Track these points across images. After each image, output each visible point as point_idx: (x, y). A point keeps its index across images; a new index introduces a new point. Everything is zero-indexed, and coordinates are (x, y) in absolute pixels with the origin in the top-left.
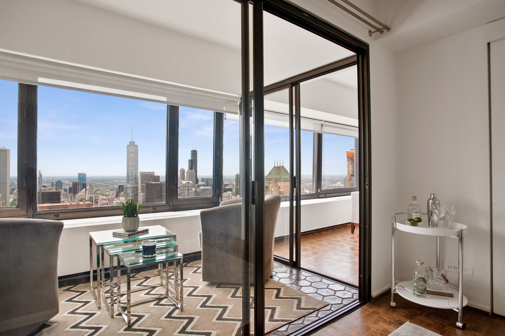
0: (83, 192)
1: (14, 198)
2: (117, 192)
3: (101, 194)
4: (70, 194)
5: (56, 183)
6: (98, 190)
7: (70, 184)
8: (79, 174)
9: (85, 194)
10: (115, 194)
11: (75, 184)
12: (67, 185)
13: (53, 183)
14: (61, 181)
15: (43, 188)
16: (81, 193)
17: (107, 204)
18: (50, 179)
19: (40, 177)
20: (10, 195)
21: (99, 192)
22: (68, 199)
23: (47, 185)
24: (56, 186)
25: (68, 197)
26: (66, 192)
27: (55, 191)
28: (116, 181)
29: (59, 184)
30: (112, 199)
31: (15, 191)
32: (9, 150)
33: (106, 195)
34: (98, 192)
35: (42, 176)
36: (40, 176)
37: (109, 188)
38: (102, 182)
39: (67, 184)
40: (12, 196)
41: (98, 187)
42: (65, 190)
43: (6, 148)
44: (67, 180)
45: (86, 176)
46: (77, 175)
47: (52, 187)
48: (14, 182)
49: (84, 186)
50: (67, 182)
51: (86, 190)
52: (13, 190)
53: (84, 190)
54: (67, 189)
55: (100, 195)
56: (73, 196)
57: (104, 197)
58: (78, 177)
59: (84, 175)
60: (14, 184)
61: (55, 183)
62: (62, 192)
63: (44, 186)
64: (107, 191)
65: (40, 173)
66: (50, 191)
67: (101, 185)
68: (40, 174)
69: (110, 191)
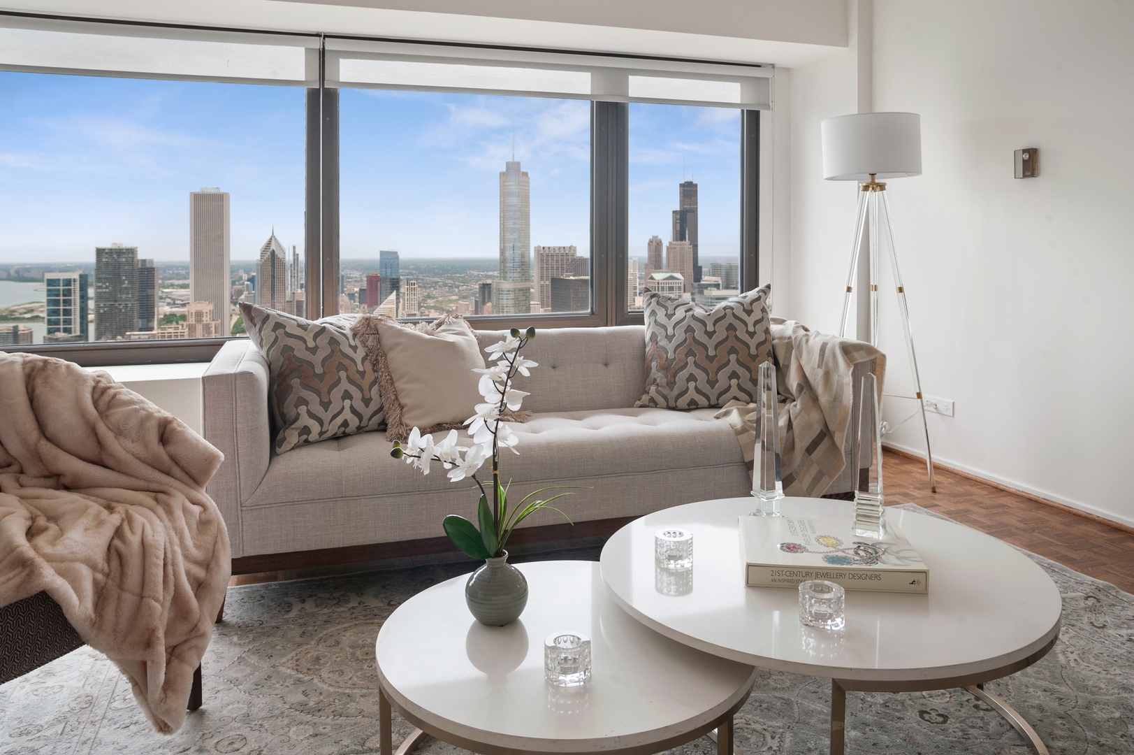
0: (391, 302)
2: (476, 302)
3: (435, 308)
4: (362, 307)
6: (429, 297)
7: (362, 281)
8: (382, 253)
9: (395, 306)
10: (472, 308)
11: (373, 281)
12: (356, 284)
14: (342, 273)
15: (300, 290)
19: (294, 263)
20: (233, 307)
21: (430, 302)
26: (352, 301)
28: (475, 273)
31: (242, 297)
32: (227, 195)
33: (449, 312)
34: (429, 301)
35: (299, 258)
36: (294, 259)
37: (456, 290)
38: (440, 275)
39: (355, 281)
41: (430, 287)
42: (351, 296)
43: (222, 191)
44: (356, 270)
45: (397, 258)
46: (377, 257)
48: (240, 274)
49: (395, 285)
50: (356, 274)
51: (398, 295)
52: (238, 292)
53: (394, 296)
54: (356, 292)
55: (433, 311)
58: (381, 262)
59: (394, 255)
60: (241, 278)
62: (345, 299)
63: (305, 286)
64: (452, 301)
65: (294, 252)
67: (436, 283)
69: (459, 300)
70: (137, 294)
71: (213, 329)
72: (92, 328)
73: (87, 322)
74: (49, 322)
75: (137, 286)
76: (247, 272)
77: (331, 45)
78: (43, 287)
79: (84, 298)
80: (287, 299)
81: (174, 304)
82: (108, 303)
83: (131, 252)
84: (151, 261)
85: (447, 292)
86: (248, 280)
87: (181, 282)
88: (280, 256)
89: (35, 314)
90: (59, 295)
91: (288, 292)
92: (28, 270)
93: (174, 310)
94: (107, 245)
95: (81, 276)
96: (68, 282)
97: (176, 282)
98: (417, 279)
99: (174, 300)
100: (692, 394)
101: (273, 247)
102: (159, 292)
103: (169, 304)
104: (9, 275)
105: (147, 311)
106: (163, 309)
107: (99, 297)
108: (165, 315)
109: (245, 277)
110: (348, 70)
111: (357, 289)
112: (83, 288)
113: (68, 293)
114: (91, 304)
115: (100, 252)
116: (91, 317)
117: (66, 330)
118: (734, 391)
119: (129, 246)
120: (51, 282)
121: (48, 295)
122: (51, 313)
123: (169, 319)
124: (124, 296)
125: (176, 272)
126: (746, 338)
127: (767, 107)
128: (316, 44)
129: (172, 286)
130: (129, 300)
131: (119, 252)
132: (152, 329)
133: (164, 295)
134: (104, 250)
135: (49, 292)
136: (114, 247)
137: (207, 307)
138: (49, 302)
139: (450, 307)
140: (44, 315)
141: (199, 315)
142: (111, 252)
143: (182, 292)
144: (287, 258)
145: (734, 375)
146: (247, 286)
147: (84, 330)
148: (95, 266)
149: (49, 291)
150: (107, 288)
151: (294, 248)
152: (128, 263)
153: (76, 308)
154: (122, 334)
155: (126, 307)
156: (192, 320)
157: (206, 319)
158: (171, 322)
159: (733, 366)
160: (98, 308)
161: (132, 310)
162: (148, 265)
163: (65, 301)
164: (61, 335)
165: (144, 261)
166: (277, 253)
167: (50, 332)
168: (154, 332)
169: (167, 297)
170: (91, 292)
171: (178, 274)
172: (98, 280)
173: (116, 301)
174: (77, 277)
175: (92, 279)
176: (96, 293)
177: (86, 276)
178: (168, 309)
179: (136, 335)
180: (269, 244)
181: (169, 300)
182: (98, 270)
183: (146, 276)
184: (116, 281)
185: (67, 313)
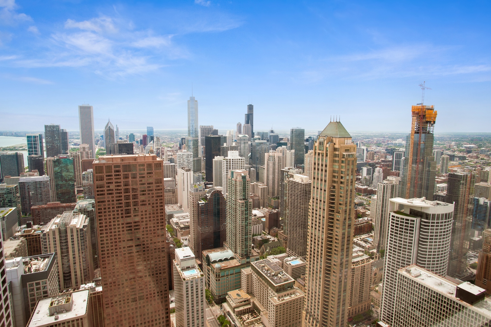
1: (99, 148)
2: (180, 144)
4: (141, 146)
5: (130, 135)
6: (164, 142)
7: (141, 137)
8: (148, 128)
9: (153, 145)
10: (179, 146)
11: (145, 137)
12: (139, 137)
13: (127, 136)
14: (134, 134)
15: (119, 140)
16: (150, 145)
17: (172, 156)
18: (125, 132)
19: (117, 131)
21: (165, 144)
22: (139, 150)
23: (123, 137)
24: (130, 138)
25: (139, 148)
26: (138, 144)
27: (129, 143)
28: (179, 134)
29: (132, 137)
30: (176, 151)
31: (99, 142)
32: (92, 107)
33: (170, 147)
35: (119, 129)
37: (173, 140)
38: (168, 135)
40: (97, 146)
41: (164, 139)
42: (137, 142)
43: (90, 105)
44: (138, 133)
45: (153, 129)
47: (127, 139)
49: (152, 138)
50: (138, 135)
51: (153, 142)
52: (98, 141)
53: (152, 142)
55: (166, 147)
56: (143, 148)
57: (169, 149)
58: (147, 130)
62: (135, 143)
63: (121, 139)
64: (171, 144)
66: (125, 143)
67: (166, 138)
68: (117, 128)
69: (174, 143)
70: (61, 141)
71: (89, 153)
72: (45, 153)
73: (43, 151)
74: (29, 151)
75: (61, 138)
76: (100, 133)
78: (26, 138)
79: (41, 143)
80: (115, 143)
82: (51, 145)
83: (58, 127)
84: (65, 130)
85: (170, 141)
86: (101, 136)
87: (76, 137)
88: (112, 128)
89: (24, 148)
90: (32, 142)
91: (115, 140)
92: (20, 133)
93: (75, 146)
94: (49, 124)
95: (39, 135)
96: (35, 137)
97: (75, 137)
98: (160, 137)
101: (109, 125)
102: (69, 141)
103: (73, 145)
104: (12, 134)
105: (65, 147)
106: (71, 146)
107: (47, 142)
109: (100, 135)
111: (139, 140)
112: (41, 139)
113: (35, 141)
114: (44, 145)
115: (46, 127)
116: (45, 149)
117: (35, 154)
119: (57, 125)
120: (28, 137)
121: (28, 142)
122: (29, 148)
123: (73, 149)
124: (56, 142)
129: (73, 138)
130: (58, 143)
131: (54, 127)
132: (67, 153)
134: (48, 126)
135: (28, 141)
136: (51, 125)
137: (87, 146)
138: (28, 144)
140: (27, 148)
141: (84, 148)
142: (50, 127)
143: (77, 140)
144: (114, 130)
146: (101, 138)
147: (42, 154)
148: (44, 132)
150: (50, 139)
151: (117, 125)
152: (56, 130)
153: (38, 146)
154: (57, 155)
155: (57, 146)
156: (82, 150)
157: (87, 150)
158: (74, 151)
160: (47, 146)
161: (60, 147)
163: (34, 144)
164: (33, 155)
165: (63, 130)
167: (29, 154)
168: (68, 155)
169: (72, 142)
170: (44, 141)
171: (75, 134)
172: (46, 136)
173: (53, 144)
174: (38, 135)
175: (44, 136)
176: (46, 141)
177: (42, 135)
178: (72, 146)
179: (62, 156)
180: (108, 124)
181: (73, 143)
182: (46, 133)
183: (64, 135)
184: (53, 137)
185: (35, 148)
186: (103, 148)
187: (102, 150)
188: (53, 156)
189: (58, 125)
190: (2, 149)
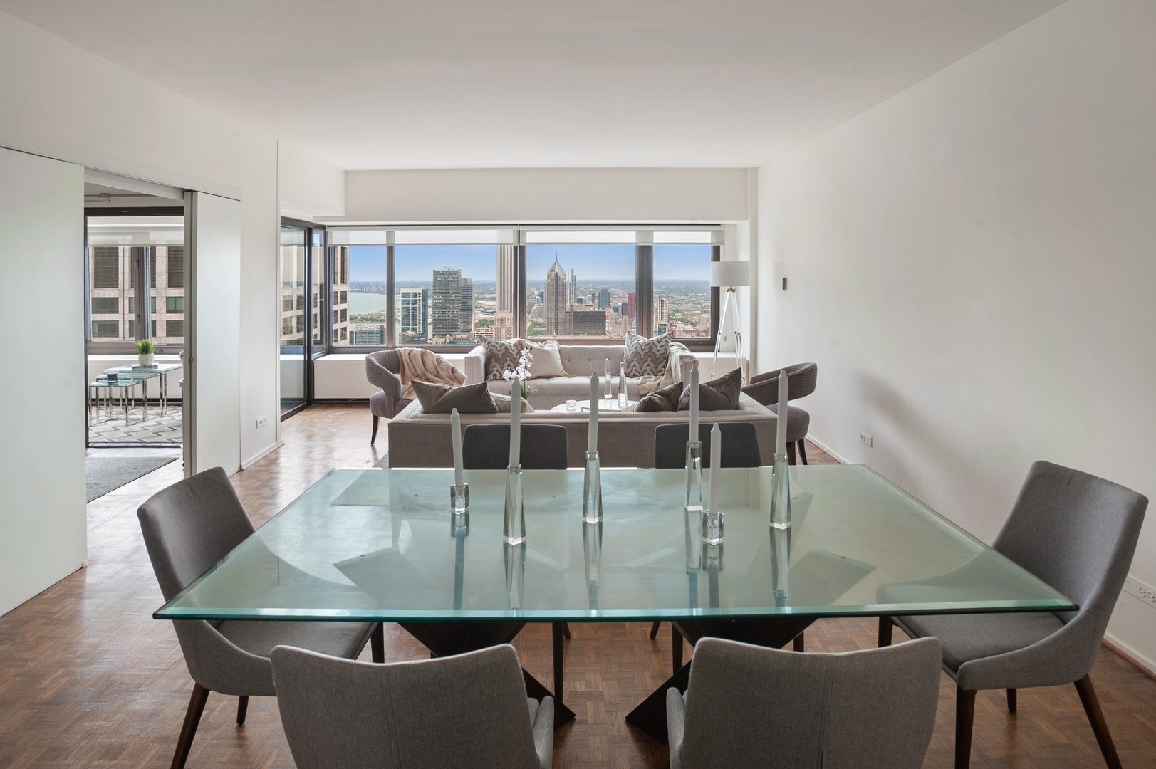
1: (532, 321)
3: (682, 320)
5: (599, 293)
6: (677, 311)
7: (624, 297)
11: (634, 298)
12: (620, 297)
13: (593, 295)
14: (609, 291)
15: (576, 304)
18: (590, 285)
21: (678, 315)
22: (619, 327)
23: (584, 298)
24: (599, 300)
25: (619, 323)
26: (616, 313)
27: (596, 309)
29: (604, 297)
31: (534, 308)
33: (693, 324)
34: (676, 314)
35: (577, 279)
36: (572, 280)
37: (699, 306)
38: (686, 294)
40: (529, 317)
41: (678, 304)
42: (616, 309)
44: (620, 288)
47: (593, 302)
48: (533, 290)
50: (619, 292)
52: (530, 305)
54: (619, 306)
55: (679, 322)
56: (628, 322)
60: (533, 294)
61: (597, 295)
62: (609, 311)
63: (580, 301)
65: (573, 274)
66: (588, 310)
67: (683, 300)
68: (572, 277)
69: (701, 314)
70: (461, 304)
72: (430, 328)
73: (427, 324)
74: (402, 323)
75: (460, 299)
76: (537, 289)
77: (522, 228)
78: (399, 298)
79: (425, 306)
80: (567, 311)
81: (485, 312)
82: (441, 311)
83: (457, 273)
84: (470, 280)
85: (692, 308)
86: (538, 295)
87: (490, 296)
88: (562, 277)
90: (409, 304)
91: (568, 305)
93: (485, 316)
94: (441, 268)
95: (423, 291)
96: (415, 295)
97: (487, 296)
98: (667, 297)
99: (485, 308)
100: (634, 371)
101: (557, 270)
102: (475, 304)
103: (482, 312)
105: (467, 317)
106: (478, 316)
107: (435, 306)
108: (479, 320)
109: (536, 293)
110: (531, 237)
111: (620, 304)
112: (425, 300)
113: (415, 303)
114: (430, 311)
115: (436, 273)
116: (430, 320)
117: (414, 329)
118: (648, 371)
119: (455, 270)
120: (404, 295)
121: (402, 304)
122: (403, 317)
123: (482, 323)
124: (451, 306)
125: (487, 288)
126: (656, 352)
127: (722, 243)
128: (516, 228)
129: (485, 298)
130: (455, 308)
131: (449, 273)
132: (470, 330)
133: (479, 306)
134: (439, 272)
136: (445, 270)
137: (508, 315)
138: (402, 309)
139: (694, 319)
140: (399, 318)
141: (503, 320)
142: (443, 274)
143: (491, 303)
144: (567, 281)
145: (649, 365)
146: (538, 300)
147: (425, 330)
148: (432, 284)
149: (403, 301)
150: (440, 299)
151: (572, 271)
152: (454, 282)
153: (420, 313)
154: (450, 333)
155: (453, 313)
156: (498, 324)
157: (507, 324)
158: (483, 325)
159: (649, 362)
160: (434, 313)
161: (457, 316)
162: (468, 284)
163: (413, 309)
164: (410, 333)
165: (465, 280)
166: (559, 275)
167: (402, 330)
168: (471, 333)
169: (481, 307)
170: (430, 302)
171: (489, 290)
172: (435, 293)
173: (446, 309)
174: (421, 291)
175: (430, 293)
176: (433, 303)
177: (427, 290)
178: (481, 316)
179: (459, 334)
180: (554, 268)
181: (482, 309)
182: (435, 286)
183: (466, 291)
184: (446, 295)
185: (414, 317)
186: (541, 321)
187: (539, 325)
188: (444, 335)
189: (458, 269)
190: (359, 318)
